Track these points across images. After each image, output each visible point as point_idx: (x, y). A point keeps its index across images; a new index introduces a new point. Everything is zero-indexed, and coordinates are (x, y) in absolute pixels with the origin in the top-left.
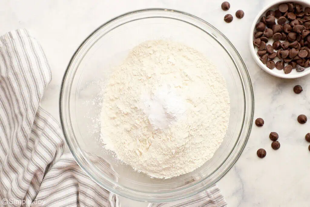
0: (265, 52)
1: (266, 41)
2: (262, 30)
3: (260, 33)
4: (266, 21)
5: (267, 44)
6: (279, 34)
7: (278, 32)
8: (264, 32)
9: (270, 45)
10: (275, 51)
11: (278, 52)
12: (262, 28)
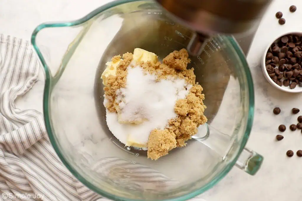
0: (274, 74)
1: (274, 66)
2: (270, 58)
3: (270, 61)
4: (272, 51)
5: (275, 68)
6: (284, 60)
7: (282, 58)
8: (272, 59)
9: (277, 69)
10: (281, 73)
11: (283, 73)
12: (270, 57)
